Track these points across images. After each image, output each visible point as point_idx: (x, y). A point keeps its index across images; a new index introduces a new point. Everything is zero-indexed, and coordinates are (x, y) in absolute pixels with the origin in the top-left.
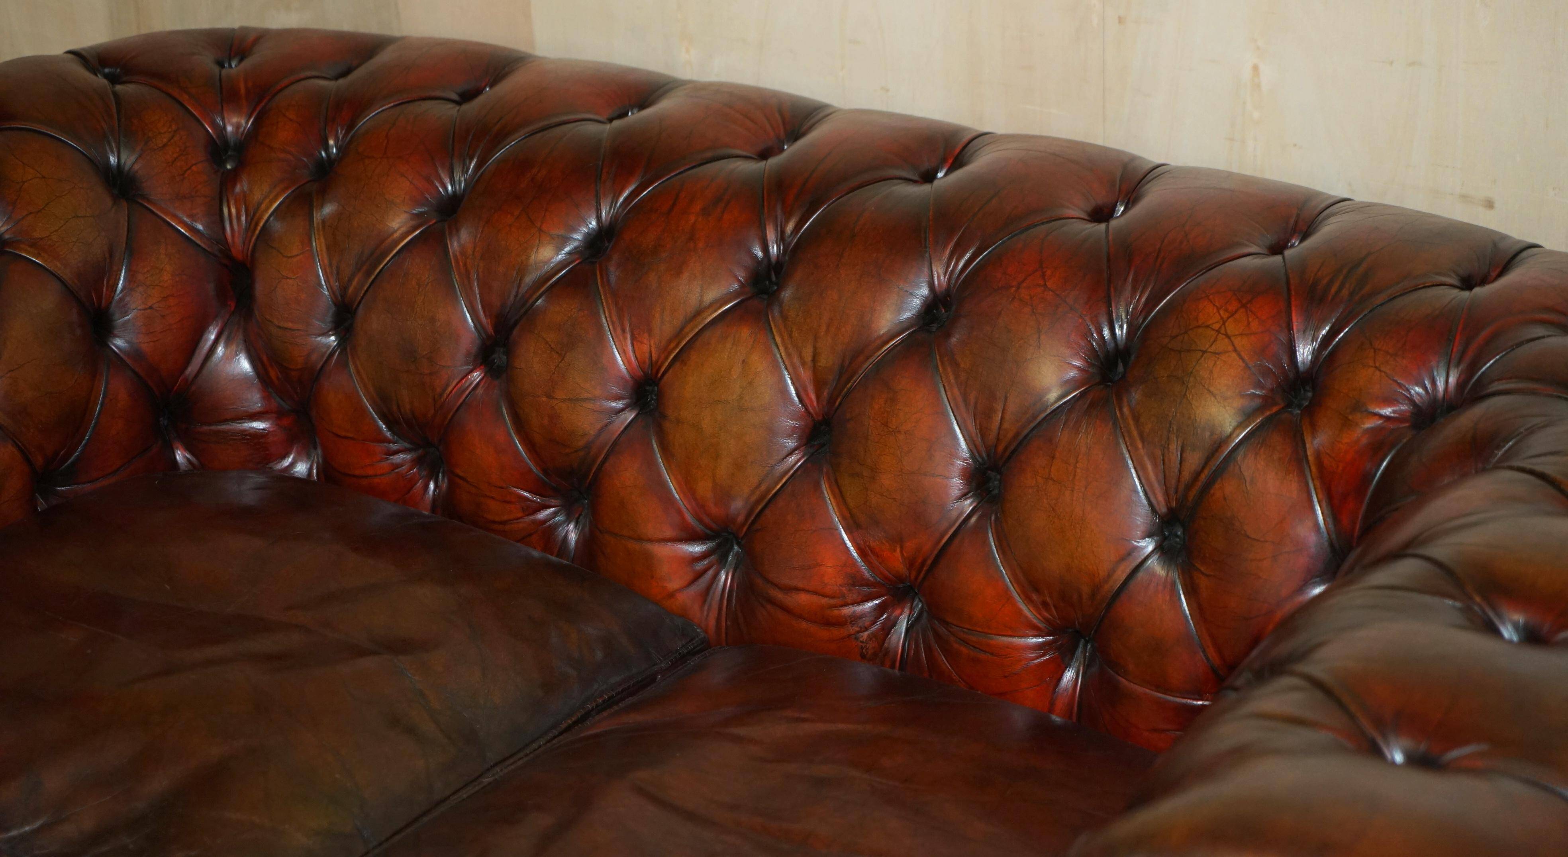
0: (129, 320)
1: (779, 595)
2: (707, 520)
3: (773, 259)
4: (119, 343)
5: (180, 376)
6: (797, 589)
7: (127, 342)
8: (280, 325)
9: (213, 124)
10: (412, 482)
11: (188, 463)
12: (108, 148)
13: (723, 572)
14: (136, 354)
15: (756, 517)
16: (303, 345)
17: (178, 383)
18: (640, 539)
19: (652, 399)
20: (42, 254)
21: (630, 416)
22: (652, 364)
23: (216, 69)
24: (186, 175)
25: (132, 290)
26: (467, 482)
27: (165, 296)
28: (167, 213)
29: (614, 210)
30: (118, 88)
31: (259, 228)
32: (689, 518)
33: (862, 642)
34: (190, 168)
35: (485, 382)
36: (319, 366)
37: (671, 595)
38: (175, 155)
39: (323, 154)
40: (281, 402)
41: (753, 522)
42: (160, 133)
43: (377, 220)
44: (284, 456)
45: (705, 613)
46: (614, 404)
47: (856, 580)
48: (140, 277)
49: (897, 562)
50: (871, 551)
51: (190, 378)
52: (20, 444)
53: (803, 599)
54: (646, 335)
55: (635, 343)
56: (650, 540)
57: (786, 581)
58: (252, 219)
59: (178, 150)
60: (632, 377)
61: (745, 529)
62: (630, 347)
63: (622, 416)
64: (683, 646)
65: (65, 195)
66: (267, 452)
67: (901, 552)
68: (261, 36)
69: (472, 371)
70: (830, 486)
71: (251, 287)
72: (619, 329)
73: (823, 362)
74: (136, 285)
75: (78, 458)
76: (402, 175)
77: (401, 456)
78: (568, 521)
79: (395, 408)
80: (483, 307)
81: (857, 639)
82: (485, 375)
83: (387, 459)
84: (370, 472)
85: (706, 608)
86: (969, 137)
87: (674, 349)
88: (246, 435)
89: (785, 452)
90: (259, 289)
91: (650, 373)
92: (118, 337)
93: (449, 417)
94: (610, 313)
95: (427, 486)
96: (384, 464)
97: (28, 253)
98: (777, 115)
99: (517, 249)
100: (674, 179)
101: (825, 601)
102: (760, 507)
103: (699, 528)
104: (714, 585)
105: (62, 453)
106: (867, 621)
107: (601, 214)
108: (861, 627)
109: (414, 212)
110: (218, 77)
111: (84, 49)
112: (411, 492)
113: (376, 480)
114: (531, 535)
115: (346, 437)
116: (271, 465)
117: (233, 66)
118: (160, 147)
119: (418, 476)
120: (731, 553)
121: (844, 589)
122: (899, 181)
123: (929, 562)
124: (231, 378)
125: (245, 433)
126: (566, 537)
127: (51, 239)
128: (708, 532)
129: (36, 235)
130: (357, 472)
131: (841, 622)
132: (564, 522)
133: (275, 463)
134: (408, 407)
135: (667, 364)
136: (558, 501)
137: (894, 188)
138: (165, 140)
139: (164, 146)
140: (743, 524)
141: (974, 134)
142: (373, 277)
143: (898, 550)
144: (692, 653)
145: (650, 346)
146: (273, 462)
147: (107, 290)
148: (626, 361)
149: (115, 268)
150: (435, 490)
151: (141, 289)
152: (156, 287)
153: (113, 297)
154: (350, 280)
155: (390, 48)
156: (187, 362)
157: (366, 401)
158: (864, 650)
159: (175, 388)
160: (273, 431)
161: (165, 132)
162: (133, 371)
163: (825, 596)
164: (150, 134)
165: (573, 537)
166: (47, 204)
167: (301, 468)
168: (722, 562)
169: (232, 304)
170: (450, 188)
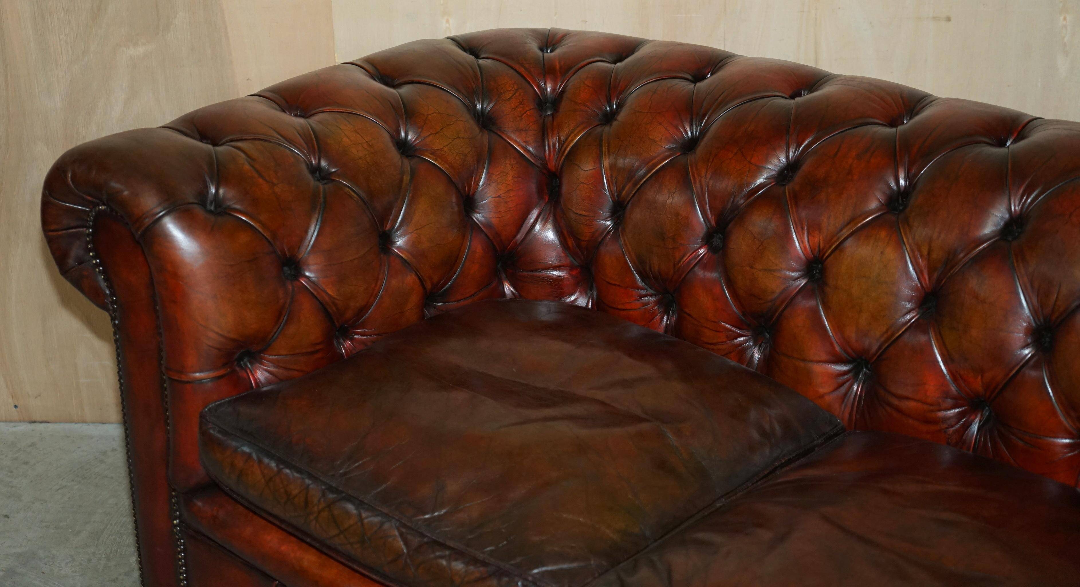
0: (486, 203)
1: (896, 402)
2: (850, 350)
3: (902, 189)
4: (478, 217)
5: (513, 240)
6: (907, 398)
7: (484, 217)
8: (576, 212)
9: (539, 87)
10: (653, 315)
11: (512, 294)
12: (476, 99)
13: (855, 384)
14: (489, 225)
15: (883, 351)
16: (591, 225)
17: (511, 244)
18: (804, 360)
19: (816, 272)
20: (438, 159)
21: (803, 282)
22: (820, 251)
23: (540, 53)
24: (523, 117)
25: (489, 185)
26: (692, 317)
27: (508, 190)
28: (512, 139)
29: (797, 153)
30: (481, 61)
31: (567, 152)
32: (838, 349)
33: (949, 435)
34: (525, 113)
35: (708, 255)
36: (600, 239)
37: (822, 396)
38: (517, 104)
39: (608, 109)
40: (573, 260)
41: (880, 355)
42: (507, 91)
43: (643, 151)
44: (571, 295)
45: (843, 408)
46: (793, 274)
47: (947, 395)
48: (494, 177)
49: (978, 385)
50: (961, 377)
51: (519, 242)
52: (419, 275)
53: (912, 404)
54: (817, 232)
55: (810, 237)
56: (812, 361)
57: (901, 392)
58: (562, 147)
59: (518, 101)
60: (806, 258)
61: (875, 358)
62: (806, 239)
63: (798, 282)
64: (830, 430)
65: (452, 124)
66: (561, 291)
67: (982, 378)
68: (565, 35)
69: (700, 248)
70: (936, 335)
71: (560, 186)
72: (799, 227)
73: (934, 256)
74: (491, 182)
75: (451, 286)
76: (660, 124)
77: (648, 298)
78: (755, 345)
79: (648, 268)
80: (710, 209)
81: (945, 432)
82: (707, 251)
83: (640, 300)
84: (628, 307)
85: (843, 405)
86: (1027, 120)
87: (836, 241)
88: (550, 279)
89: (905, 310)
90: (565, 189)
91: (818, 256)
92: (478, 213)
93: (684, 276)
94: (794, 217)
95: (662, 319)
96: (637, 303)
97: (430, 158)
98: (900, 99)
99: (734, 173)
100: (838, 135)
101: (926, 407)
102: (886, 345)
103: (844, 355)
104: (850, 392)
105: (442, 282)
106: (953, 421)
107: (789, 155)
108: (949, 425)
109: (667, 147)
110: (542, 58)
111: (457, 36)
112: (653, 321)
113: (631, 312)
114: (730, 353)
115: (614, 285)
116: (564, 299)
117: (549, 52)
118: (507, 99)
119: (657, 311)
120: (861, 373)
121: (940, 401)
122: (984, 145)
123: (1000, 386)
124: (544, 243)
125: (550, 278)
126: (752, 356)
127: (443, 150)
128: (849, 358)
129: (435, 147)
130: (620, 307)
131: (936, 421)
132: (753, 346)
133: (566, 297)
134: (657, 268)
135: (830, 251)
136: (749, 333)
137: (983, 148)
138: (510, 95)
139: (510, 98)
140: (875, 355)
141: (1030, 118)
142: (639, 186)
143: (979, 378)
144: (836, 435)
145: (820, 239)
146: (565, 296)
147: (474, 183)
148: (803, 247)
149: (480, 171)
150: (667, 321)
151: (494, 185)
152: (503, 184)
153: (477, 189)
154: (624, 188)
155: (648, 45)
156: (518, 231)
157: (629, 262)
158: (950, 440)
159: (509, 247)
160: (567, 278)
161: (510, 91)
162: (486, 235)
163: (926, 403)
164: (502, 91)
165: (757, 356)
166: (442, 129)
167: (582, 302)
168: (856, 378)
169: (547, 198)
170: (689, 133)
